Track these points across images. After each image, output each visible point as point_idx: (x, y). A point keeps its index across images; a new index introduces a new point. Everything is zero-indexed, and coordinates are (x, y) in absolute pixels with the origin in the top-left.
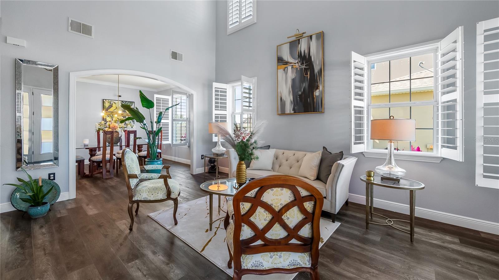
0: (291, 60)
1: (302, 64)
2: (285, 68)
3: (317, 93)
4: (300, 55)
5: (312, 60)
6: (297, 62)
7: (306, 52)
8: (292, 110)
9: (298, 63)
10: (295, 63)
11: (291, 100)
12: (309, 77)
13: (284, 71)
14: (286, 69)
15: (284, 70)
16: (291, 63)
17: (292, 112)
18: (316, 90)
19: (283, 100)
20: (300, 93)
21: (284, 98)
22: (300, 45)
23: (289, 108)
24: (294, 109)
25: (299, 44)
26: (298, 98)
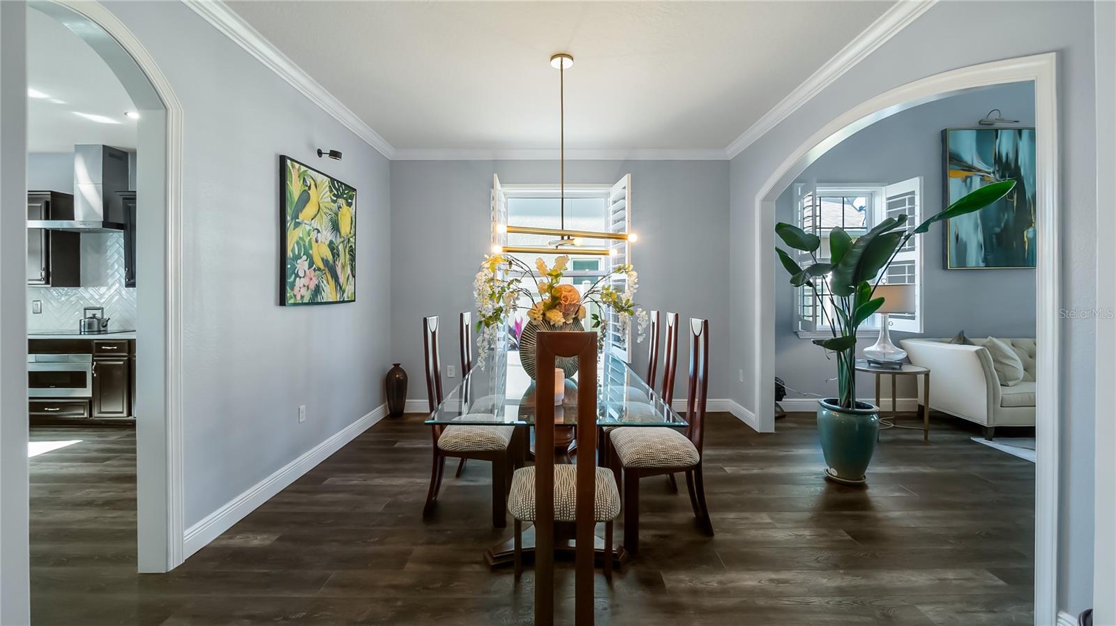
0: (979, 164)
1: (1003, 176)
2: (967, 177)
3: (1028, 234)
4: (998, 159)
5: (1022, 174)
6: (991, 170)
7: (1011, 156)
8: (980, 262)
9: (994, 173)
10: (987, 173)
11: (978, 242)
12: (1015, 204)
13: (964, 184)
14: (969, 180)
15: (965, 181)
16: (979, 171)
17: (982, 264)
18: (1028, 228)
19: (962, 239)
20: (998, 230)
21: (963, 236)
22: (998, 140)
23: (974, 256)
24: (985, 260)
25: (997, 138)
26: (994, 240)
